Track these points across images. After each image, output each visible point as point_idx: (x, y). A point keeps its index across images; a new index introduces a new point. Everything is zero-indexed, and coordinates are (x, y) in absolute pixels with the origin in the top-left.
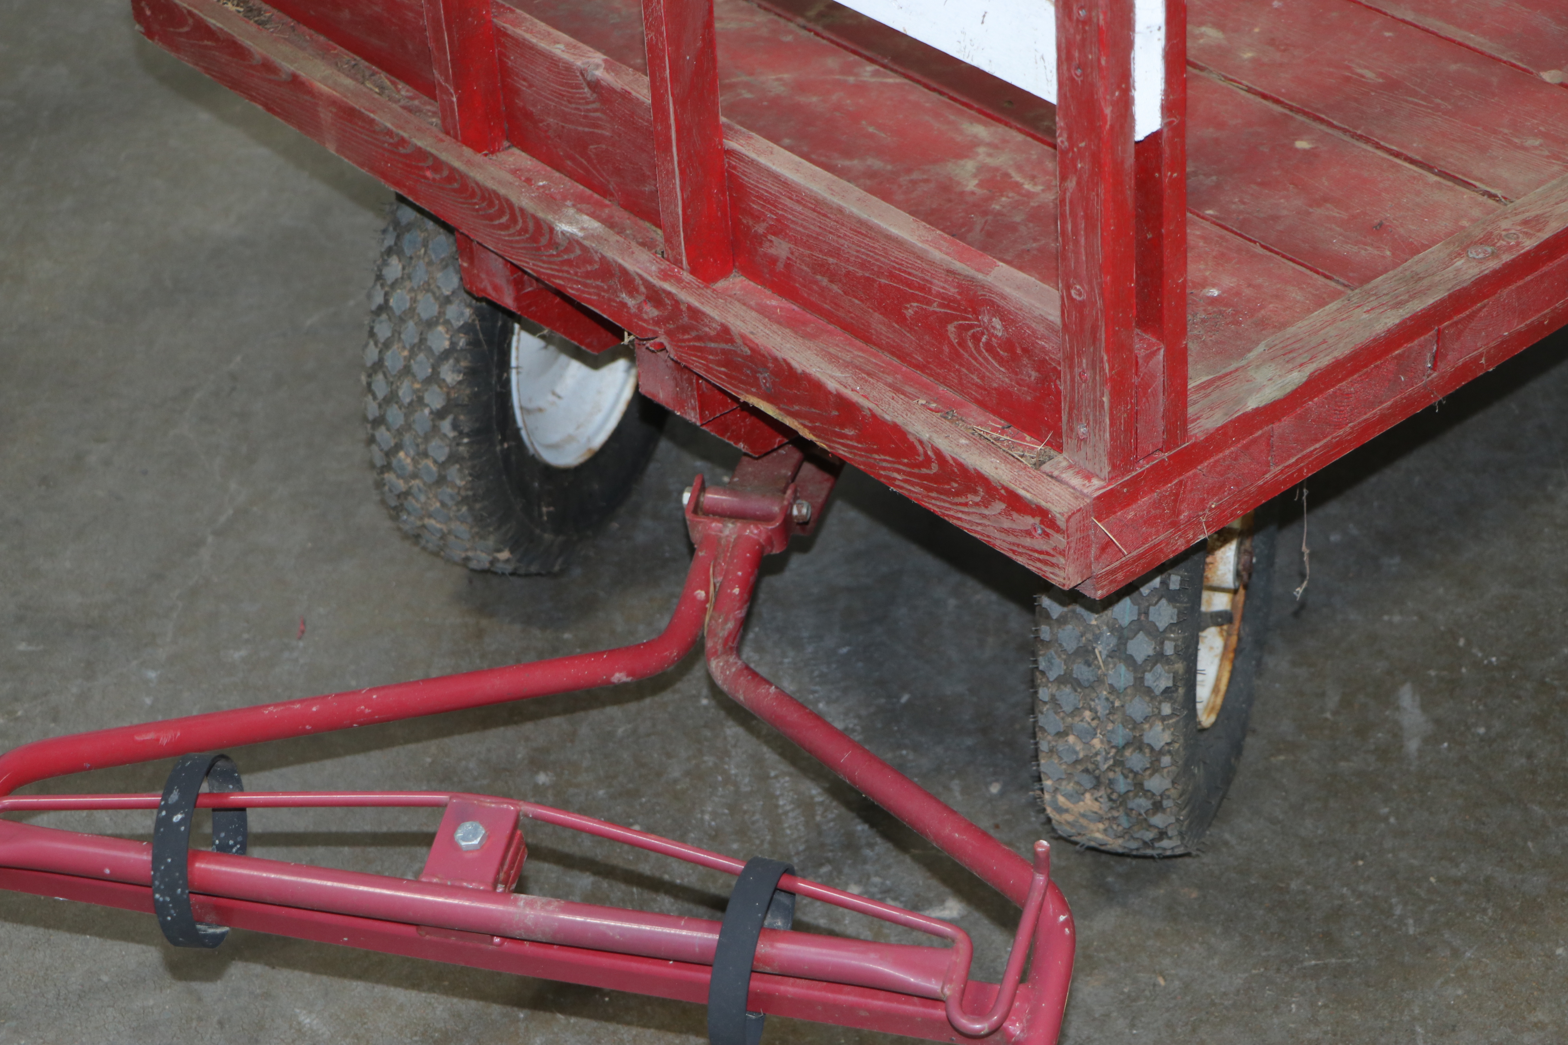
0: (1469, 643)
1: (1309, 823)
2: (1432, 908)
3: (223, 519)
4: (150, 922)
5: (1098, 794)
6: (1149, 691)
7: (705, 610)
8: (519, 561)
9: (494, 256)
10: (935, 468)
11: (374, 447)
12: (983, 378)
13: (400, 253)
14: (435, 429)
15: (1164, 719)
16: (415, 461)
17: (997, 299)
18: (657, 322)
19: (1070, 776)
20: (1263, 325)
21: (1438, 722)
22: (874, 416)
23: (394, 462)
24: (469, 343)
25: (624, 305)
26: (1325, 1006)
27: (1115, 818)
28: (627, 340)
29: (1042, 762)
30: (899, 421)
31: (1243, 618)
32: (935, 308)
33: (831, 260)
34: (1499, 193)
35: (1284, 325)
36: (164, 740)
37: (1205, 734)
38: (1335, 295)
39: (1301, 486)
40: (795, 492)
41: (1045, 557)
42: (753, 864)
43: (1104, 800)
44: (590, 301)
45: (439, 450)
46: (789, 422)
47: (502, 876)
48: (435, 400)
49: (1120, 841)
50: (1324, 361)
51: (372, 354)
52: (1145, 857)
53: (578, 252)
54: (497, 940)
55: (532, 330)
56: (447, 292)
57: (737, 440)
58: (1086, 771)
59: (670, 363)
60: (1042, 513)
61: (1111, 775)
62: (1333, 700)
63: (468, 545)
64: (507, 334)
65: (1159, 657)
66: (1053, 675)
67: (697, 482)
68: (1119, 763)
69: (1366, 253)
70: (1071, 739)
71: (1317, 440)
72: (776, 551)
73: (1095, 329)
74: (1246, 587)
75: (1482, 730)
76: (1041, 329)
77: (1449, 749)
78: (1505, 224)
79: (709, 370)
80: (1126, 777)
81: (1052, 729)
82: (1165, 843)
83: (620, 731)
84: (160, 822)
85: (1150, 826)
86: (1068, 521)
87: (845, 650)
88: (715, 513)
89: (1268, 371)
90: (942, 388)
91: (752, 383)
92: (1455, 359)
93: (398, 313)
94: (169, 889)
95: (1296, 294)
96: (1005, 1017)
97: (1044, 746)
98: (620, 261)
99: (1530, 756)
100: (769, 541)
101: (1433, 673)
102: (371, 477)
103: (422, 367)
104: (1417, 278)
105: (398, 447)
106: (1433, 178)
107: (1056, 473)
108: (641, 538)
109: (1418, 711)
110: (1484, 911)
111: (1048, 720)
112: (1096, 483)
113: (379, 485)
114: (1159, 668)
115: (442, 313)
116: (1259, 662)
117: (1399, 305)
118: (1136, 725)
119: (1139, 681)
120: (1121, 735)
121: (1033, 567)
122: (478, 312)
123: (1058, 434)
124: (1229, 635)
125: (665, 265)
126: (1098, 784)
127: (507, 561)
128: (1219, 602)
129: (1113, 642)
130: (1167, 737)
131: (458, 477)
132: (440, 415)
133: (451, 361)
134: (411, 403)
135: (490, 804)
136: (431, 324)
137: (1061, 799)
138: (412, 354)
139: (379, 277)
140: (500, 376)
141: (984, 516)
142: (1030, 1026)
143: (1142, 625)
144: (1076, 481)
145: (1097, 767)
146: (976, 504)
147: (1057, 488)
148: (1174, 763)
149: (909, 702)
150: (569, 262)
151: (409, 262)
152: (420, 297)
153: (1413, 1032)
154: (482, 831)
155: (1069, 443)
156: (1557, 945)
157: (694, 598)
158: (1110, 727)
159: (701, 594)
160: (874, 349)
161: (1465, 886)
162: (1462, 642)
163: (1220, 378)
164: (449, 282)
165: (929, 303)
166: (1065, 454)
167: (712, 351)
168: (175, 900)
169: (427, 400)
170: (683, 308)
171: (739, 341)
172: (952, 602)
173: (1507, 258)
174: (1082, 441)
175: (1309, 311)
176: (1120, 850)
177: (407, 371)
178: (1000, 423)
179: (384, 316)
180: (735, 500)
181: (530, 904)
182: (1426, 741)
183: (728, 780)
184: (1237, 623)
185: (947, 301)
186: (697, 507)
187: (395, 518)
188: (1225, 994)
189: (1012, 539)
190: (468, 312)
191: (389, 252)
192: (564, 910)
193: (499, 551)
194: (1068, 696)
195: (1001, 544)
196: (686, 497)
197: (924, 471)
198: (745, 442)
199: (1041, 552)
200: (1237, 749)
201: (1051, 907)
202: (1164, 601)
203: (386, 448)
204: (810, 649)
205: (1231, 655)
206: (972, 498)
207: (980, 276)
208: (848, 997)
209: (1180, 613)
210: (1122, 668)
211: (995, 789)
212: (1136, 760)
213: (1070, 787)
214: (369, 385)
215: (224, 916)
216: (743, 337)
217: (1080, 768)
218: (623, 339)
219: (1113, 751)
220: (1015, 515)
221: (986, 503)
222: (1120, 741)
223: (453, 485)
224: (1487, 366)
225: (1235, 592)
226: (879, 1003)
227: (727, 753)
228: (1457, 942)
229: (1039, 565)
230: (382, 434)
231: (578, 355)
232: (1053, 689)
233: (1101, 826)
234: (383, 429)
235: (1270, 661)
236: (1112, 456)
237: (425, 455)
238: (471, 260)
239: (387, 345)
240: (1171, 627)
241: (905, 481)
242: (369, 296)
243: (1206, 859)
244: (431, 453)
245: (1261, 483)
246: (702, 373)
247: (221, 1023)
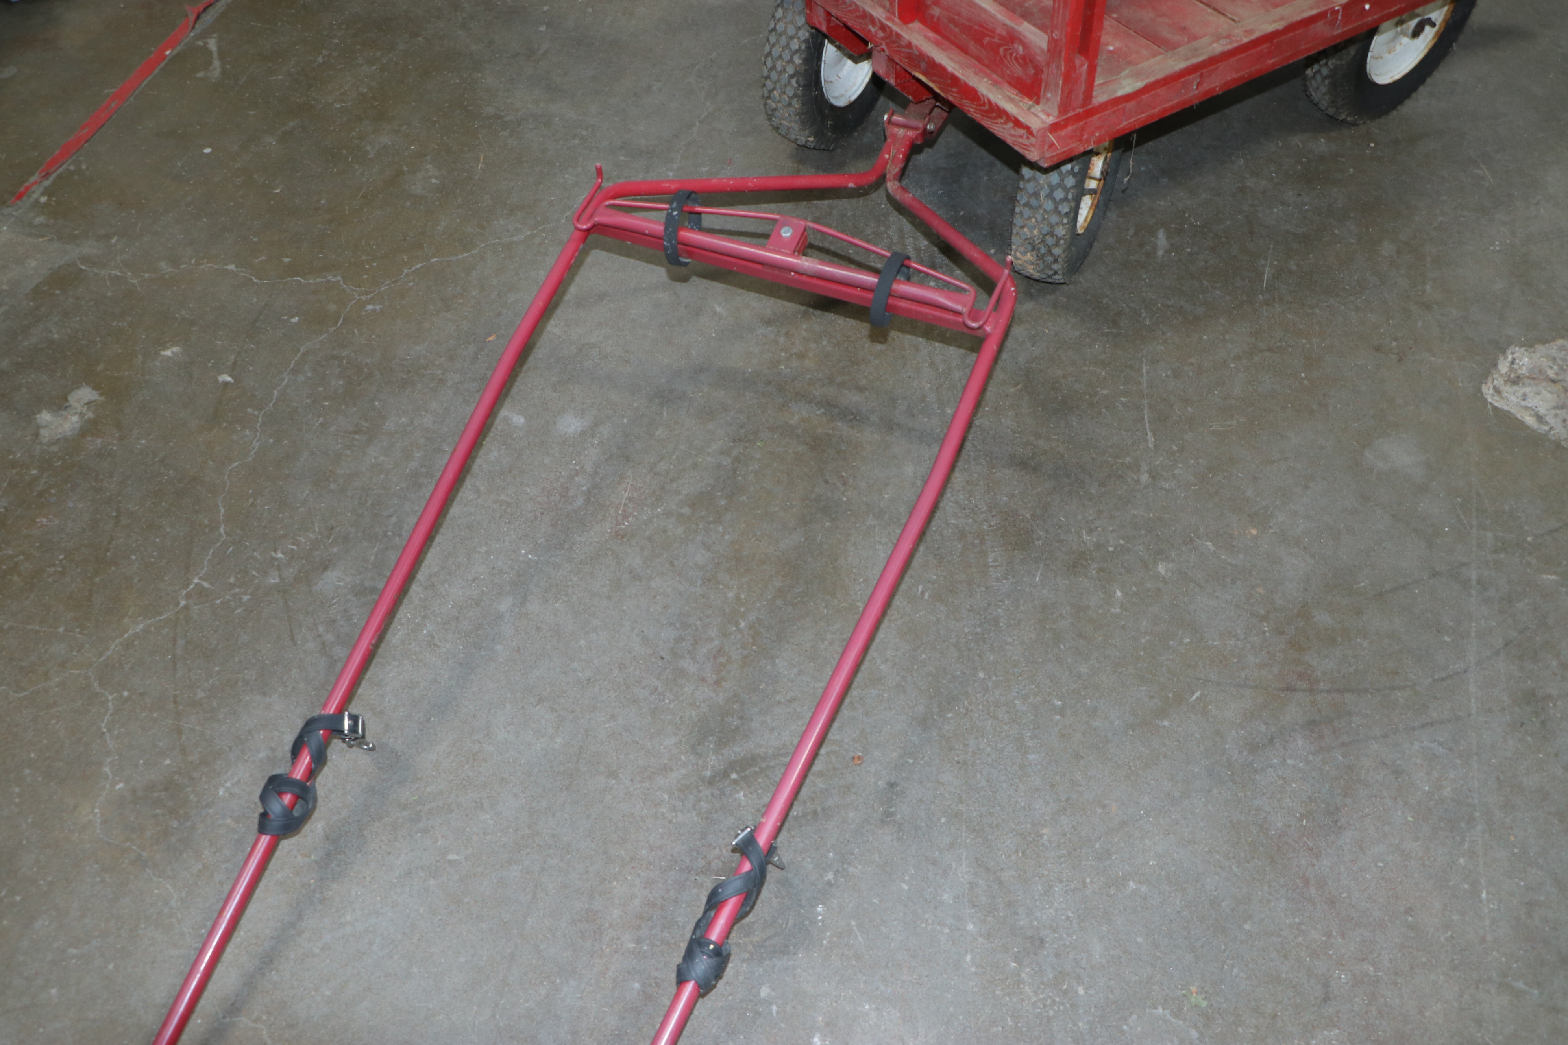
0: (1190, 216)
1: (1114, 278)
2: (1157, 315)
3: (703, 116)
4: (661, 254)
5: (1033, 253)
6: (1059, 213)
7: (887, 163)
8: (817, 142)
9: (820, 8)
10: (987, 107)
11: (765, 88)
12: (1011, 71)
13: (783, 7)
14: (789, 82)
15: (1063, 225)
16: (780, 96)
17: (1022, 38)
18: (883, 39)
19: (1023, 245)
20: (1129, 63)
21: (1172, 245)
22: (965, 83)
23: (772, 95)
24: (806, 47)
25: (870, 31)
26: (1109, 347)
27: (1038, 264)
28: (870, 46)
29: (1013, 238)
30: (975, 86)
31: (1101, 193)
32: (996, 40)
33: (956, 17)
34: (1236, 18)
35: (1138, 64)
36: (673, 187)
37: (1078, 237)
38: (1160, 54)
39: (1134, 132)
40: (929, 119)
41: (1026, 147)
42: (895, 254)
43: (1035, 256)
44: (857, 29)
45: (790, 92)
46: (931, 84)
47: (797, 249)
48: (790, 70)
49: (1039, 274)
50: (1152, 79)
51: (767, 49)
52: (1047, 283)
53: (854, 7)
54: (793, 274)
55: (832, 42)
56: (800, 25)
57: (909, 94)
58: (1030, 243)
59: (886, 58)
60: (1028, 128)
61: (1039, 246)
62: (1131, 232)
63: (797, 133)
64: (822, 45)
65: (1066, 199)
66: (1022, 202)
67: (890, 112)
68: (1043, 241)
69: (1175, 38)
70: (1026, 229)
71: (1144, 113)
72: (919, 143)
73: (1060, 52)
74: (1104, 179)
75: (1189, 250)
76: (1038, 51)
77: (1175, 256)
78: (1237, 31)
79: (901, 60)
80: (1045, 247)
81: (1018, 225)
82: (1057, 277)
83: (849, 214)
84: (668, 214)
85: (1051, 269)
86: (1038, 132)
87: (941, 192)
88: (896, 125)
89: (1129, 81)
90: (994, 76)
91: (917, 67)
92: (1207, 86)
93: (779, 32)
94: (670, 241)
95: (1145, 52)
96: (985, 323)
97: (1014, 232)
98: (871, 11)
99: (1206, 262)
100: (917, 138)
101: (1173, 226)
102: (762, 102)
103: (787, 56)
104: (1196, 49)
105: (774, 89)
106: (1210, 10)
107: (1036, 113)
108: (866, 140)
109: (1164, 240)
110: (1178, 319)
111: (1018, 221)
112: (1051, 118)
113: (765, 104)
114: (1065, 204)
115: (796, 34)
116: (1105, 212)
117: (1187, 59)
118: (1052, 226)
119: (1056, 208)
120: (1046, 229)
121: (1021, 151)
122: (811, 35)
123: (1039, 98)
124: (1094, 199)
125: (888, 15)
126: (1033, 249)
127: (812, 142)
128: (1092, 185)
129: (1048, 191)
130: (1064, 232)
131: (796, 104)
132: (791, 77)
133: (798, 54)
134: (781, 71)
135: (795, 221)
136: (792, 38)
137: (1018, 254)
138: (783, 50)
139: (773, 16)
140: (817, 64)
141: (1004, 129)
142: (995, 328)
143: (1061, 185)
144: (1043, 117)
145: (1034, 242)
146: (1002, 123)
147: (1035, 118)
148: (1065, 244)
149: (963, 215)
150: (850, 11)
151: (786, 11)
152: (788, 26)
153: (1142, 361)
154: (791, 231)
155: (1042, 101)
156: (1204, 335)
157: (884, 158)
158: (1042, 226)
159: (887, 156)
160: (969, 57)
161: (1172, 309)
162: (1187, 215)
163: (1108, 82)
164: (801, 20)
165: (994, 38)
166: (1040, 105)
167: (903, 52)
168: (672, 245)
169: (787, 70)
170: (894, 33)
171: (914, 48)
172: (985, 178)
173: (1235, 45)
174: (1048, 100)
175: (1149, 59)
176: (1038, 278)
177: (780, 57)
178: (1016, 91)
179: (773, 33)
180: (905, 120)
181: (807, 261)
182: (1166, 252)
183: (888, 237)
184: (1098, 195)
185: (1002, 38)
186: (889, 121)
187: (770, 119)
188: (1071, 339)
189: (1014, 139)
190: (807, 34)
191: (778, 6)
192: (820, 264)
193: (810, 137)
194: (1027, 212)
195: (1009, 141)
196: (886, 117)
197: (982, 108)
198: (912, 96)
199: (1025, 145)
200: (1091, 245)
201: (1009, 284)
202: (1071, 177)
203: (769, 89)
204: (927, 190)
205: (1094, 208)
206: (1000, 121)
207: (1016, 27)
208: (925, 310)
209: (1077, 182)
210: (1050, 202)
211: (992, 251)
212: (1050, 241)
213: (1022, 249)
214: (765, 62)
215: (690, 255)
216: (917, 47)
217: (1027, 242)
218: (868, 46)
219: (1041, 236)
220: (1017, 128)
221: (1005, 123)
222: (1044, 232)
223: (794, 107)
224: (1218, 91)
225: (1100, 180)
226: (937, 313)
227: (889, 227)
228: (1165, 329)
229: (1023, 150)
230: (769, 84)
231: (850, 57)
232: (1021, 208)
233: (1032, 267)
234: (769, 81)
235: (1109, 214)
236: (1060, 107)
237: (785, 93)
238: (811, 10)
239: (774, 45)
240: (1072, 187)
241: (974, 112)
242: (768, 25)
243: (1072, 287)
244: (787, 92)
245: (1118, 128)
246: (898, 61)
247: (686, 307)
